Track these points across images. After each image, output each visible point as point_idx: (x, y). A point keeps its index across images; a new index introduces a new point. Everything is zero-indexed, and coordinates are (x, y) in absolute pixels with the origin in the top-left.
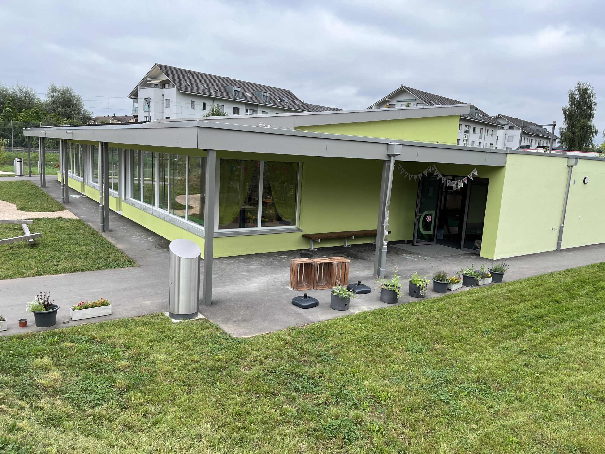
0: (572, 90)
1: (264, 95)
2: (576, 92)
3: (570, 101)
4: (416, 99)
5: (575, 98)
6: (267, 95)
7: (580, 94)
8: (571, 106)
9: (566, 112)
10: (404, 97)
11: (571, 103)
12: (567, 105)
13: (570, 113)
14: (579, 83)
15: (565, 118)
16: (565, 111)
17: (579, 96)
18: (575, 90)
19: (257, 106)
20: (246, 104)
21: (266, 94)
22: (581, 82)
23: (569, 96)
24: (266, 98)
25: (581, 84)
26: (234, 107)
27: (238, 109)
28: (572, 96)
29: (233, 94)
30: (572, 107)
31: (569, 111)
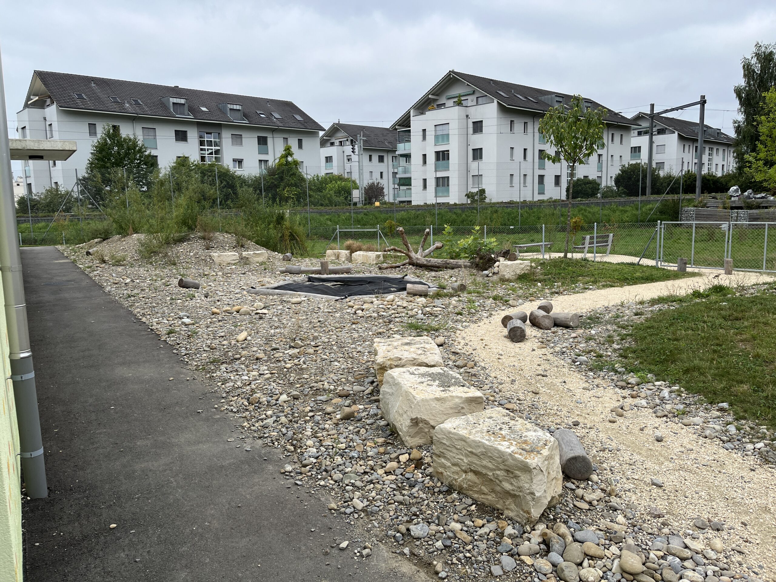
0: (747, 57)
1: (232, 107)
2: (754, 61)
3: (745, 76)
4: (474, 91)
5: (754, 70)
6: (238, 108)
7: (760, 62)
8: (748, 83)
9: (740, 94)
10: (457, 91)
11: (748, 79)
12: (742, 82)
13: (747, 95)
14: (758, 44)
15: (741, 104)
16: (738, 92)
17: (759, 65)
18: (752, 58)
19: (219, 126)
20: (199, 125)
21: (235, 107)
22: (760, 43)
23: (744, 66)
24: (237, 112)
25: (760, 46)
26: (175, 131)
27: (185, 133)
28: (748, 67)
29: (172, 110)
30: (750, 85)
31: (747, 93)
